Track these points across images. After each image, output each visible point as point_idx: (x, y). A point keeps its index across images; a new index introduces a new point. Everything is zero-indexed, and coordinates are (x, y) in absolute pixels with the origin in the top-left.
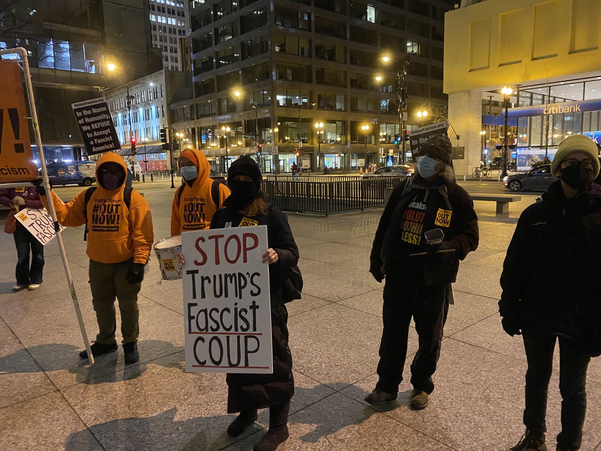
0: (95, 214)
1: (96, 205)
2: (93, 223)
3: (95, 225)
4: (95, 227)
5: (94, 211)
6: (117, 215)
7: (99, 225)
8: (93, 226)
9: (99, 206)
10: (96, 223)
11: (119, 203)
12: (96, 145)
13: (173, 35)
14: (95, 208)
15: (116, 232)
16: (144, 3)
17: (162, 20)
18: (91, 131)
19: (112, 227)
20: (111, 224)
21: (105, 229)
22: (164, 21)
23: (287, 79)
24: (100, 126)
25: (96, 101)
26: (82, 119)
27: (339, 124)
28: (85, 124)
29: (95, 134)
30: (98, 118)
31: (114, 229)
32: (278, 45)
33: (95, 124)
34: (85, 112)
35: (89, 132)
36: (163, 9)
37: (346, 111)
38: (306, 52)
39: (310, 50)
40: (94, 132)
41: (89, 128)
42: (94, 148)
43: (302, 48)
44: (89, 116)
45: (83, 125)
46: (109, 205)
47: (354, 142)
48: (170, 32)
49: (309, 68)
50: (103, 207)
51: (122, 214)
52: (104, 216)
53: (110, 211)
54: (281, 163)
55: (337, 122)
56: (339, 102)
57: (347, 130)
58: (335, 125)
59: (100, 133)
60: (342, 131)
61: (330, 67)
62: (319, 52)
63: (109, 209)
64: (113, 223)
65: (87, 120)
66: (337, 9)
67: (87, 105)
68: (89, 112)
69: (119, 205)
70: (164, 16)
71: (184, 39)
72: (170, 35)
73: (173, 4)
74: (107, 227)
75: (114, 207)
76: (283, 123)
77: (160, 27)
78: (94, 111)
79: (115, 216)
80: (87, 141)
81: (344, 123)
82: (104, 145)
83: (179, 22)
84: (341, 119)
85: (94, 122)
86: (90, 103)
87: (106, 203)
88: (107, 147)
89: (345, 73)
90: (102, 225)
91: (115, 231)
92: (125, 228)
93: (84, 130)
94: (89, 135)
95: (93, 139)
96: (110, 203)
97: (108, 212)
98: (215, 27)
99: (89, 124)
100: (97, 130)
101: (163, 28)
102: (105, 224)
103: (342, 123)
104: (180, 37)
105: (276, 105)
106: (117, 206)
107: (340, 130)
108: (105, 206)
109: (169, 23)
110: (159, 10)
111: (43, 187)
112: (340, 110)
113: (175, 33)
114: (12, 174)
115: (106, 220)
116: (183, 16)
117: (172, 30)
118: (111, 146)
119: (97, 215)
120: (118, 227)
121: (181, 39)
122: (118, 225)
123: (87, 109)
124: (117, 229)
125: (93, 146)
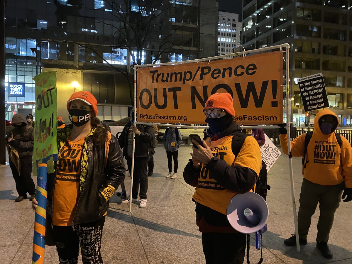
0: (316, 151)
1: (316, 145)
2: (315, 157)
3: (316, 158)
4: (316, 160)
5: (315, 149)
6: (334, 152)
7: (320, 159)
8: (314, 160)
9: (319, 146)
10: (318, 157)
11: (334, 145)
12: (310, 105)
13: (228, 48)
14: (316, 148)
15: (333, 165)
16: (216, 32)
17: (223, 40)
18: (309, 96)
19: (331, 161)
20: (330, 159)
21: (325, 162)
22: (224, 41)
23: (302, 68)
24: (316, 92)
25: (315, 76)
26: (303, 88)
27: (338, 95)
28: (305, 91)
29: (311, 98)
30: (315, 87)
31: (331, 162)
32: (296, 47)
33: (312, 91)
34: (306, 84)
35: (307, 96)
36: (225, 34)
37: (343, 87)
38: (316, 51)
39: (319, 49)
40: (311, 97)
41: (307, 94)
42: (309, 107)
43: (313, 48)
44: (308, 86)
45: (303, 92)
46: (327, 146)
47: (349, 107)
48: (227, 46)
49: (318, 61)
50: (322, 147)
51: (337, 152)
52: (324, 153)
53: (328, 150)
54: (294, 120)
55: (337, 94)
56: (339, 81)
57: (344, 100)
58: (335, 96)
59: (315, 97)
60: (340, 100)
61: (333, 59)
62: (325, 50)
63: (328, 148)
64: (331, 158)
65: (307, 89)
66: (340, 22)
67: (308, 79)
68: (309, 83)
69: (335, 146)
70: (225, 37)
71: (235, 49)
72: (227, 47)
73: (230, 31)
74: (326, 161)
75: (332, 147)
76: (297, 95)
77: (222, 44)
78: (313, 82)
79: (332, 153)
80: (305, 102)
81: (342, 95)
82: (317, 105)
83: (232, 40)
84: (340, 92)
85: (311, 90)
86: (310, 77)
87: (324, 144)
88: (319, 106)
89: (344, 63)
90: (322, 159)
91: (332, 163)
92: (338, 162)
93: (304, 95)
94: (307, 99)
95: (309, 101)
96: (327, 144)
97: (327, 150)
98: (257, 40)
99: (308, 91)
100: (312, 95)
101: (224, 44)
102: (325, 159)
103: (340, 95)
104: (233, 48)
105: (293, 84)
106: (333, 146)
107: (338, 100)
108: (324, 146)
109: (227, 41)
110: (222, 35)
111: (286, 129)
112: (339, 86)
113: (230, 46)
114: (265, 120)
115: (325, 156)
116: (235, 36)
117: (228, 45)
118: (322, 105)
119: (318, 152)
120: (334, 161)
121: (234, 49)
122: (334, 160)
123: (307, 81)
124: (333, 162)
125: (309, 105)
